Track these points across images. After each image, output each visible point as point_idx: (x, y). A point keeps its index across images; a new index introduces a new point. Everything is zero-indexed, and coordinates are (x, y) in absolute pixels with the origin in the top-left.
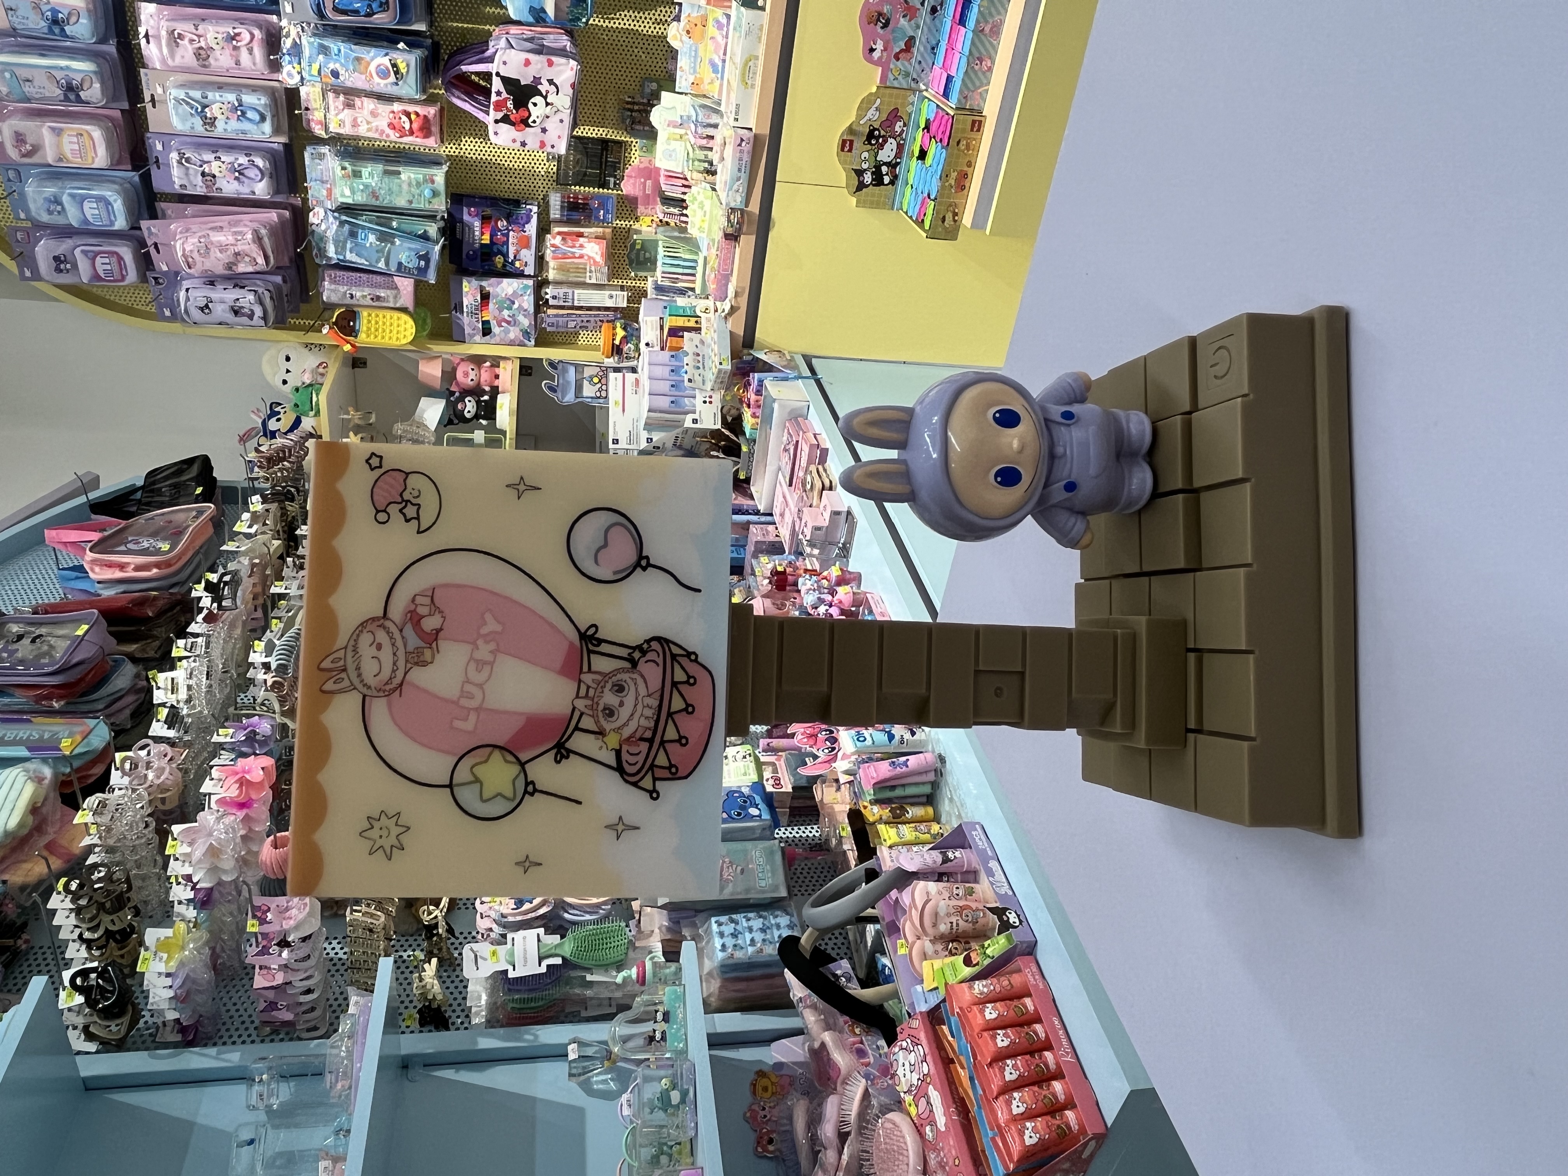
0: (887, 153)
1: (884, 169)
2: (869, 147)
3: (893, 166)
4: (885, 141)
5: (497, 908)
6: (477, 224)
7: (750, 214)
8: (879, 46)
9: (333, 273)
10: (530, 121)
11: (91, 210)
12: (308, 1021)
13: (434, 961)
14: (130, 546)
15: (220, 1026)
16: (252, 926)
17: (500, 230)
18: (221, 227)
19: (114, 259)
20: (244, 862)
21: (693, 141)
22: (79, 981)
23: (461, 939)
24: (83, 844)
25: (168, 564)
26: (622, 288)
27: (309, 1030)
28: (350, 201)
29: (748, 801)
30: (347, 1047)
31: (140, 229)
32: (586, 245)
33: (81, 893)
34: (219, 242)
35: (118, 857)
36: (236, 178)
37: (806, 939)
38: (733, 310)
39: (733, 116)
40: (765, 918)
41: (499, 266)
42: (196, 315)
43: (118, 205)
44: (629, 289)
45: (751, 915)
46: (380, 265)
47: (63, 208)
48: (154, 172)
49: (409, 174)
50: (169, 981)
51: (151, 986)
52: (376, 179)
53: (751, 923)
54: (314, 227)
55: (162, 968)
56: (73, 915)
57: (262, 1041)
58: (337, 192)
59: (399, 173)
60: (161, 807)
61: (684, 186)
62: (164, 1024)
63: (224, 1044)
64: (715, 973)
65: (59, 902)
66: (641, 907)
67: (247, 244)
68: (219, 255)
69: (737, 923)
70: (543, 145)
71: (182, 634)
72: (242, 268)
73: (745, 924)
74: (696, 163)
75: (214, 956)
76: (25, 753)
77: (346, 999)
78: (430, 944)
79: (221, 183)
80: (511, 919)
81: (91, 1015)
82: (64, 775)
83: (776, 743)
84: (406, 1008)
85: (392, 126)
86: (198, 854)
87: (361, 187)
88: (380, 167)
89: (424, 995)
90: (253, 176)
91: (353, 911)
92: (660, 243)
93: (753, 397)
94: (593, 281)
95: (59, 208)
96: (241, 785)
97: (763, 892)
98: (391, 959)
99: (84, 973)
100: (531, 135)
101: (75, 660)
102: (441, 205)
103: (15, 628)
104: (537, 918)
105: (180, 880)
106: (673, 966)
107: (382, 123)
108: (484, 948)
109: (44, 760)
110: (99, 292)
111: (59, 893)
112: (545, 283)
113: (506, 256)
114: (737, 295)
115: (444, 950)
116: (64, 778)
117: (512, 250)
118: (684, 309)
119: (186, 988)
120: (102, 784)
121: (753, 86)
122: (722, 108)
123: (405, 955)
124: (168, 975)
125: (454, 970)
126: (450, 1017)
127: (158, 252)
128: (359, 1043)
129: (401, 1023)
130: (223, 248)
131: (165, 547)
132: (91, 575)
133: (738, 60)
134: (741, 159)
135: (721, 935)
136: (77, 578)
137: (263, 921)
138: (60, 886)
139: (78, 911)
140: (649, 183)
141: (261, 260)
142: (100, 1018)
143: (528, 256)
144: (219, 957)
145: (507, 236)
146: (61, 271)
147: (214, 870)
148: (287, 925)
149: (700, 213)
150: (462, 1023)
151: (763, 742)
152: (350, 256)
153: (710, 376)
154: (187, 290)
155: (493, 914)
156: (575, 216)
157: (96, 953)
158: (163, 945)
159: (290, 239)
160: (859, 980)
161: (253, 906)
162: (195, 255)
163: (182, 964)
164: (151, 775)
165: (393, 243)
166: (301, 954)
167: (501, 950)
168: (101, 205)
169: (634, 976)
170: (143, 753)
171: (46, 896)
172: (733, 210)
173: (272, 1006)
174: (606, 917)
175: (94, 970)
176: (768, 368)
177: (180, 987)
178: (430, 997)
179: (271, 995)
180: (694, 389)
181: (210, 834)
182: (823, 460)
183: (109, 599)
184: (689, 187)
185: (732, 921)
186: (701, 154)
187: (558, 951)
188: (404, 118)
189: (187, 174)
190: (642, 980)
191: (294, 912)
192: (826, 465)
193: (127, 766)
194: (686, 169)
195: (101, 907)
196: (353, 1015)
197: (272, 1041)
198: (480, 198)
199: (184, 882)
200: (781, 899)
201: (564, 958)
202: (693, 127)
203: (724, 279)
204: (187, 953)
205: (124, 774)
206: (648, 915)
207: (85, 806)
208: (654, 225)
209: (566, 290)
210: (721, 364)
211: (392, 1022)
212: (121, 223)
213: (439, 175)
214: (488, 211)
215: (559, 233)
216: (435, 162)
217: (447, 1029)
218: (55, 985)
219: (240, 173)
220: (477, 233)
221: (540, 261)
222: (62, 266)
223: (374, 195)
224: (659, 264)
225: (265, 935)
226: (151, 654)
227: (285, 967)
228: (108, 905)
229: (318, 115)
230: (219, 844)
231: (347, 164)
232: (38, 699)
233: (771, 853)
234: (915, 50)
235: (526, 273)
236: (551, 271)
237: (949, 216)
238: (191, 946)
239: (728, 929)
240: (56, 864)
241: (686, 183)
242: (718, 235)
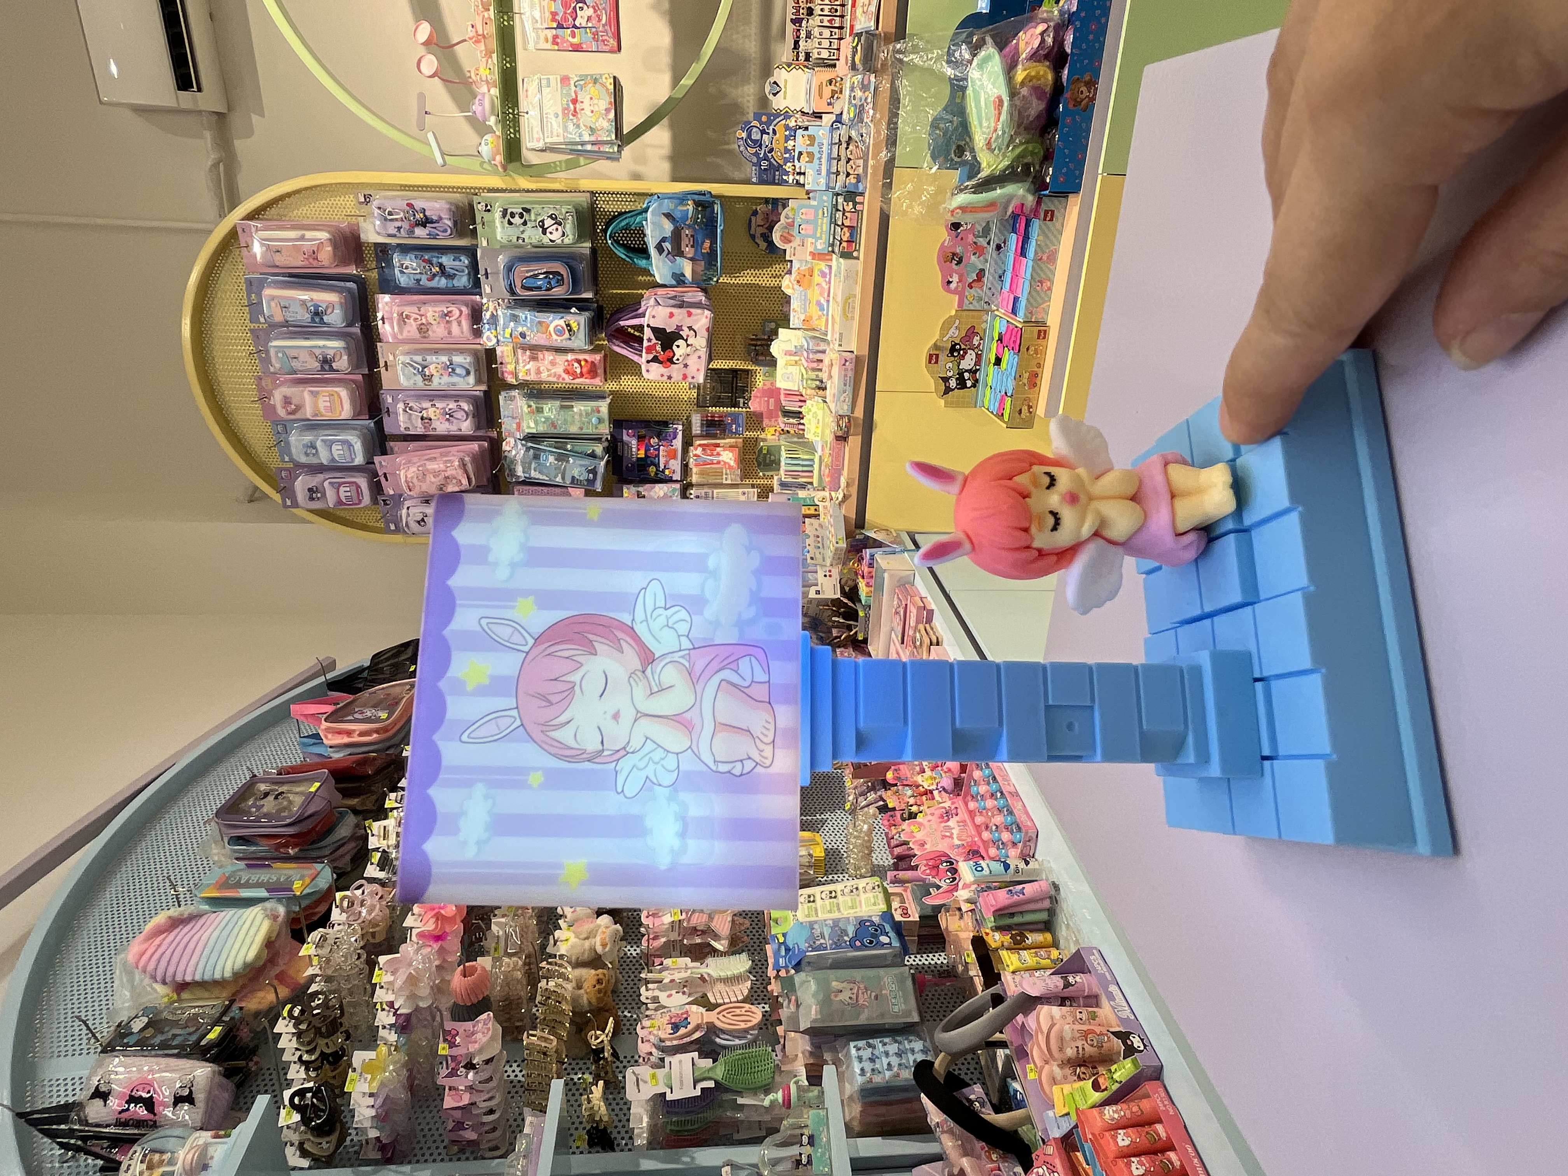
0: (968, 362)
1: (966, 375)
2: (952, 358)
3: (973, 372)
4: (966, 353)
5: (655, 1032)
6: (634, 442)
7: (856, 419)
8: (955, 279)
9: (520, 488)
10: (674, 359)
11: (337, 451)
12: (489, 1141)
13: (601, 1083)
14: (357, 716)
15: (415, 1145)
16: (443, 1049)
17: (652, 446)
18: (435, 458)
19: (354, 488)
20: (439, 990)
21: (806, 364)
22: (296, 1100)
23: (625, 1063)
24: (307, 974)
25: (385, 730)
26: (753, 486)
27: (491, 1150)
28: (534, 431)
29: (879, 930)
30: (522, 1166)
31: (373, 463)
32: (722, 453)
33: (302, 1018)
34: (434, 469)
35: (334, 986)
36: (448, 420)
37: (939, 1063)
38: (845, 498)
39: (837, 342)
40: (900, 1043)
41: (652, 474)
42: (414, 527)
43: (358, 446)
44: (758, 486)
45: (887, 1040)
46: (557, 480)
47: (317, 451)
48: (386, 419)
49: (580, 407)
50: (371, 1101)
51: (356, 1106)
52: (554, 412)
53: (888, 1048)
54: (506, 454)
55: (365, 1088)
56: (295, 1039)
57: (451, 1160)
58: (524, 425)
59: (572, 407)
60: (372, 941)
61: (801, 401)
62: (367, 1141)
63: (418, 1162)
64: (856, 1096)
65: (284, 1027)
66: (785, 1031)
67: (454, 470)
68: (433, 479)
69: (874, 1047)
70: (685, 377)
71: (394, 789)
72: (451, 488)
73: (882, 1049)
74: (809, 382)
75: (411, 1078)
76: (265, 894)
77: (523, 1120)
78: (597, 1067)
79: (436, 424)
80: (668, 1043)
81: (306, 1133)
82: (294, 912)
83: (902, 875)
84: (577, 1129)
85: (567, 371)
86: (399, 983)
87: (543, 420)
88: (558, 403)
89: (591, 1116)
90: (460, 417)
91: (529, 1035)
92: (783, 447)
93: (866, 569)
94: (729, 482)
95: (314, 451)
96: (437, 919)
97: (897, 1017)
98: (561, 1082)
99: (301, 1093)
100: (675, 371)
101: (309, 812)
102: (605, 429)
103: (263, 787)
104: (692, 1042)
105: (385, 1006)
106: (815, 1091)
107: (560, 370)
108: (644, 1071)
109: (279, 900)
110: (342, 514)
111: (284, 1018)
112: (690, 485)
113: (657, 466)
114: (848, 485)
115: (610, 1073)
116: (294, 915)
117: (662, 461)
118: (805, 499)
119: (385, 1108)
120: (324, 921)
121: (853, 318)
122: (829, 338)
123: (576, 1078)
124: (371, 1095)
125: (619, 1093)
126: (615, 1138)
127: (387, 480)
128: (533, 1162)
129: (571, 1143)
130: (436, 474)
131: (384, 715)
132: (325, 741)
133: (839, 299)
134: (846, 376)
135: (860, 1059)
136: (314, 744)
137: (452, 1045)
138: (285, 1013)
139: (299, 1035)
140: (772, 400)
141: (465, 482)
142: (313, 1136)
143: (675, 465)
144: (415, 1078)
145: (658, 450)
146: (313, 499)
147: (412, 997)
148: (472, 1048)
149: (814, 421)
150: (626, 1144)
151: (890, 874)
152: (534, 474)
153: (829, 554)
154: (408, 508)
155: (652, 1038)
156: (713, 431)
157: (312, 1074)
158: (368, 1067)
159: (488, 464)
160: (993, 1105)
161: (444, 1031)
162: (415, 480)
163: (382, 1084)
164: (364, 912)
165: (568, 461)
166: (484, 1076)
167: (660, 1073)
168: (345, 447)
169: (780, 1100)
170: (358, 892)
171: (273, 1023)
172: (842, 417)
173: (459, 1126)
174: (755, 1040)
175: (309, 1090)
176: (878, 544)
177: (380, 1107)
178: (597, 1118)
179: (458, 1114)
180: (816, 565)
181: (410, 964)
182: (929, 620)
183: (338, 761)
184: (805, 401)
185: (870, 1046)
186: (813, 375)
187: (711, 1075)
188: (576, 365)
189: (410, 419)
190: (787, 1103)
191: (479, 1036)
192: (932, 624)
193: (345, 904)
194: (801, 387)
195: (318, 1031)
196: (528, 1135)
197: (459, 1159)
198: (637, 421)
199: (387, 1008)
200: (913, 1025)
201: (716, 1082)
202: (805, 354)
203: (836, 473)
204: (387, 1074)
205: (343, 911)
206: (793, 1040)
207: (309, 940)
208: (777, 434)
209: (706, 490)
210: (837, 543)
211: (563, 1144)
212: (359, 460)
213: (604, 406)
214: (643, 432)
215: (700, 445)
216: (601, 396)
217: (613, 1150)
218: (276, 1104)
219: (450, 416)
220: (634, 450)
221: (685, 468)
222: (314, 495)
223: (553, 425)
224: (783, 464)
225: (454, 1058)
226: (369, 806)
227: (470, 1088)
228: (323, 1030)
229: (510, 367)
230: (417, 972)
231: (532, 403)
232: (279, 846)
233: (901, 981)
234: (985, 279)
235: (674, 479)
236: (694, 476)
237: (1025, 409)
238: (391, 1067)
239: (867, 1053)
240: (284, 992)
241: (802, 399)
242: (830, 437)
